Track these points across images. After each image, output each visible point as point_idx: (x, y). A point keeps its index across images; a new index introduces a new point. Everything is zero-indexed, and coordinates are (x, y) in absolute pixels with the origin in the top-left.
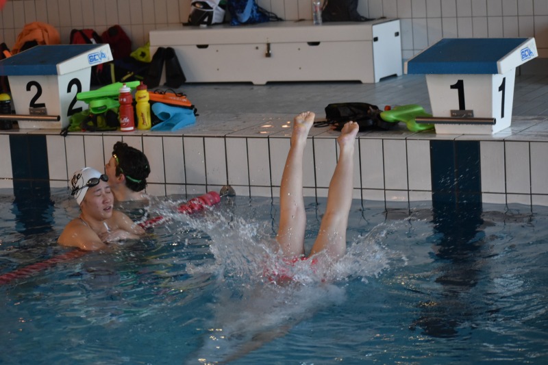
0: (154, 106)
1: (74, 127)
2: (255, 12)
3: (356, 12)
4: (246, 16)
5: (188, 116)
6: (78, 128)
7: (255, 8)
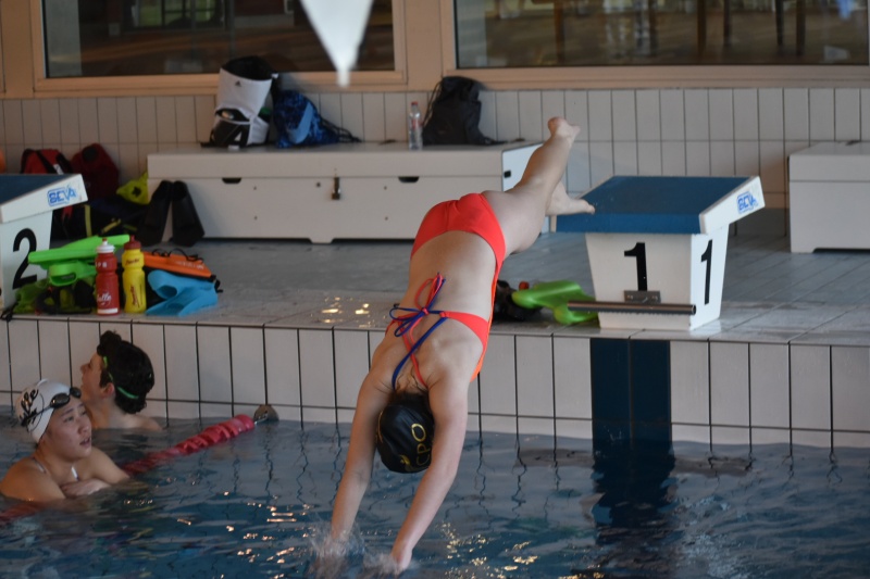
0: (152, 275)
1: (24, 306)
2: (316, 127)
3: (477, 130)
4: (301, 134)
5: (206, 293)
6: (29, 308)
7: (316, 121)
